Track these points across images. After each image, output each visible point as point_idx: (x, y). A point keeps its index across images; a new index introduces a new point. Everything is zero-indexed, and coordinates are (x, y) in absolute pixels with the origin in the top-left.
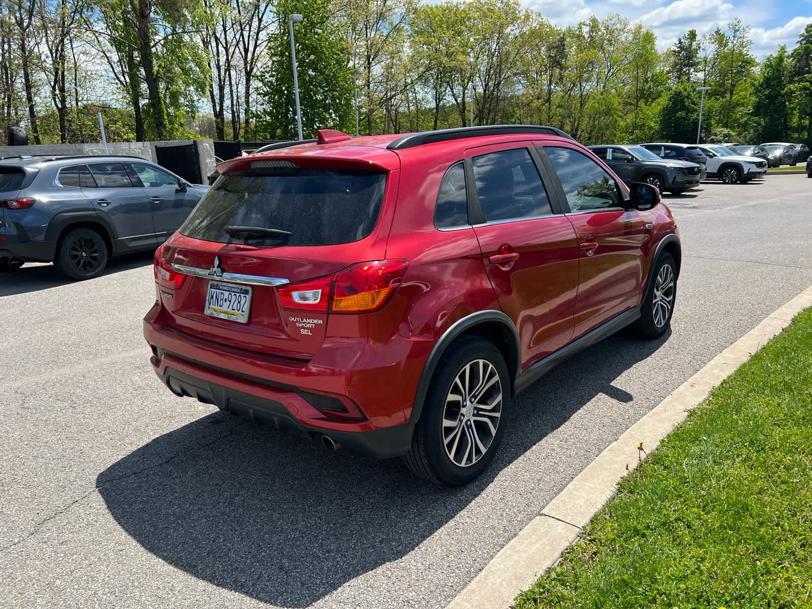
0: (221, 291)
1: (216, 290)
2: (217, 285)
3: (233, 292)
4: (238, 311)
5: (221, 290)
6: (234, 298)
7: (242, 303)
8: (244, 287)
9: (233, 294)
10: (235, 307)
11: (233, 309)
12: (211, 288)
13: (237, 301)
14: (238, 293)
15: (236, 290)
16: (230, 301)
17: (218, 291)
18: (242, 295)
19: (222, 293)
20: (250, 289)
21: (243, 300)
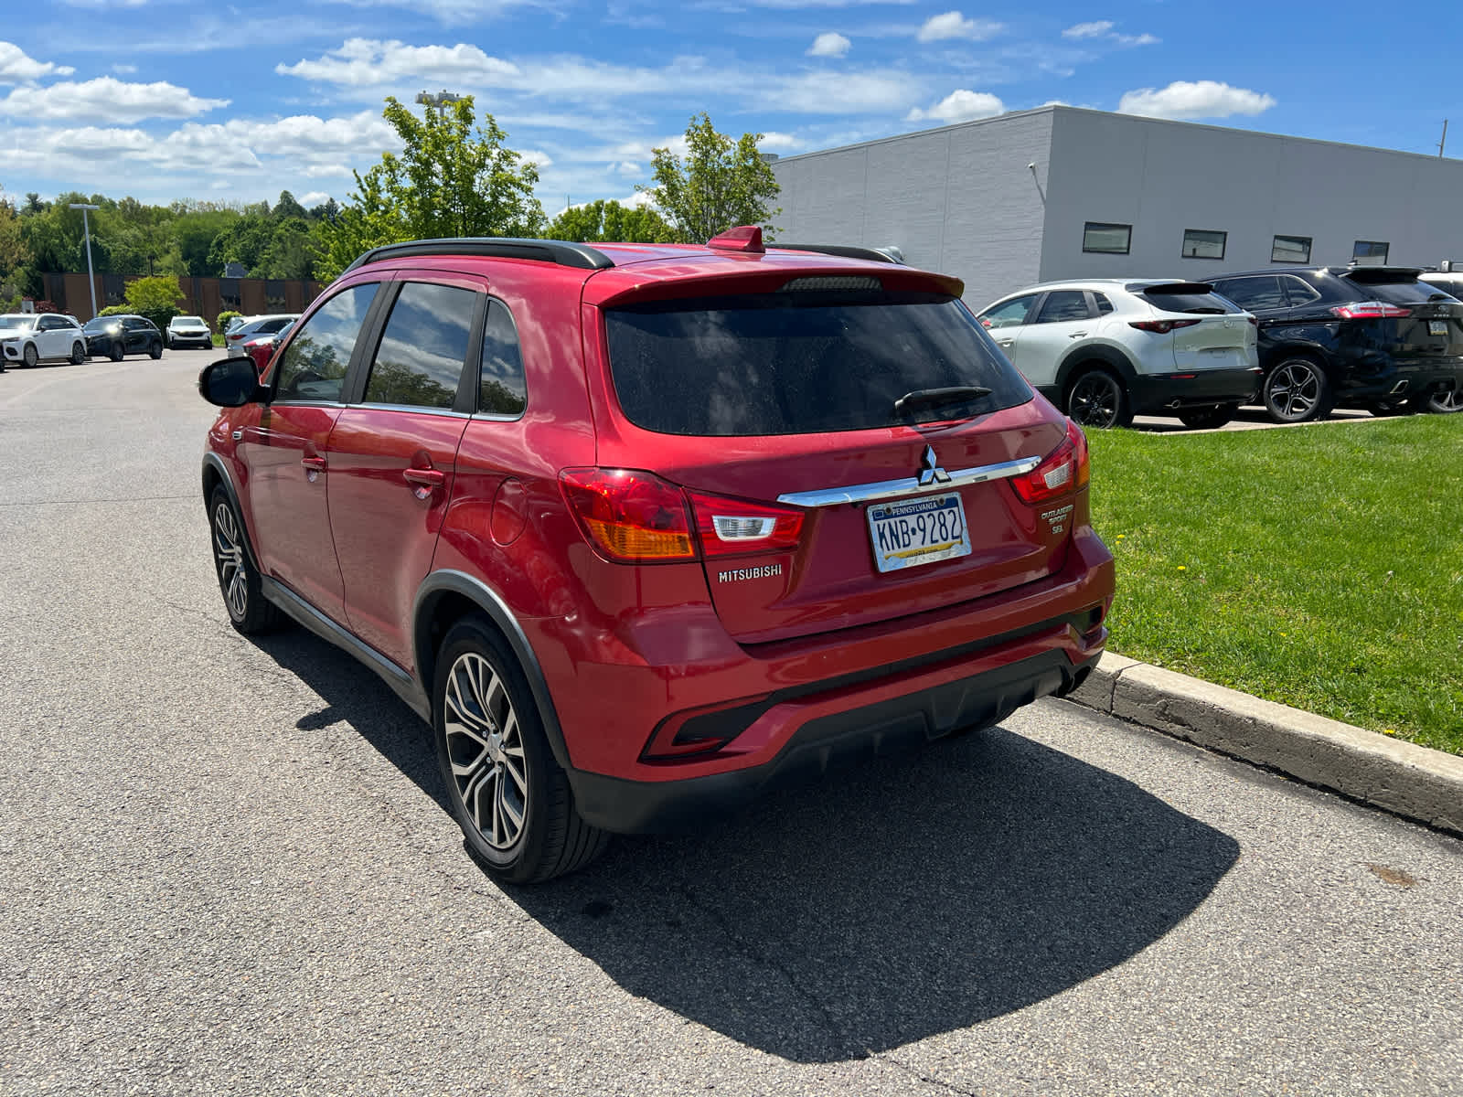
0: (898, 519)
1: (886, 521)
2: (889, 510)
3: (925, 511)
4: (945, 540)
5: (896, 516)
6: (929, 522)
7: (949, 525)
8: (945, 497)
9: (925, 515)
10: (936, 536)
11: (932, 542)
12: (875, 520)
13: (938, 525)
14: (935, 509)
15: (928, 506)
16: (924, 530)
17: (892, 521)
18: (945, 511)
19: (901, 522)
20: (957, 495)
21: (950, 518)
